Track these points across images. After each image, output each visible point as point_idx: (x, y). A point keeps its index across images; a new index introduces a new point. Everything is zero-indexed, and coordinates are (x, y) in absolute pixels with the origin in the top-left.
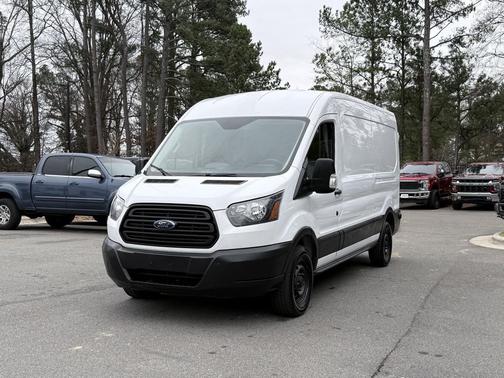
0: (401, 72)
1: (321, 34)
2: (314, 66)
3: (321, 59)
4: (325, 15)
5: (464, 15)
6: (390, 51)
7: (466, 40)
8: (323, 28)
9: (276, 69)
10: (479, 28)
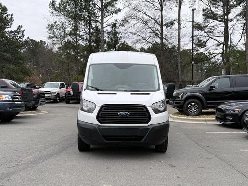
0: (88, 37)
1: (50, 14)
2: (47, 30)
3: (51, 27)
4: (53, 5)
5: (116, 13)
6: (83, 27)
7: (117, 25)
8: (51, 11)
9: (22, 29)
10: (123, 20)
